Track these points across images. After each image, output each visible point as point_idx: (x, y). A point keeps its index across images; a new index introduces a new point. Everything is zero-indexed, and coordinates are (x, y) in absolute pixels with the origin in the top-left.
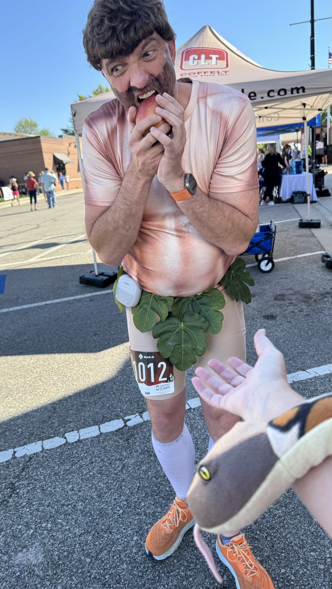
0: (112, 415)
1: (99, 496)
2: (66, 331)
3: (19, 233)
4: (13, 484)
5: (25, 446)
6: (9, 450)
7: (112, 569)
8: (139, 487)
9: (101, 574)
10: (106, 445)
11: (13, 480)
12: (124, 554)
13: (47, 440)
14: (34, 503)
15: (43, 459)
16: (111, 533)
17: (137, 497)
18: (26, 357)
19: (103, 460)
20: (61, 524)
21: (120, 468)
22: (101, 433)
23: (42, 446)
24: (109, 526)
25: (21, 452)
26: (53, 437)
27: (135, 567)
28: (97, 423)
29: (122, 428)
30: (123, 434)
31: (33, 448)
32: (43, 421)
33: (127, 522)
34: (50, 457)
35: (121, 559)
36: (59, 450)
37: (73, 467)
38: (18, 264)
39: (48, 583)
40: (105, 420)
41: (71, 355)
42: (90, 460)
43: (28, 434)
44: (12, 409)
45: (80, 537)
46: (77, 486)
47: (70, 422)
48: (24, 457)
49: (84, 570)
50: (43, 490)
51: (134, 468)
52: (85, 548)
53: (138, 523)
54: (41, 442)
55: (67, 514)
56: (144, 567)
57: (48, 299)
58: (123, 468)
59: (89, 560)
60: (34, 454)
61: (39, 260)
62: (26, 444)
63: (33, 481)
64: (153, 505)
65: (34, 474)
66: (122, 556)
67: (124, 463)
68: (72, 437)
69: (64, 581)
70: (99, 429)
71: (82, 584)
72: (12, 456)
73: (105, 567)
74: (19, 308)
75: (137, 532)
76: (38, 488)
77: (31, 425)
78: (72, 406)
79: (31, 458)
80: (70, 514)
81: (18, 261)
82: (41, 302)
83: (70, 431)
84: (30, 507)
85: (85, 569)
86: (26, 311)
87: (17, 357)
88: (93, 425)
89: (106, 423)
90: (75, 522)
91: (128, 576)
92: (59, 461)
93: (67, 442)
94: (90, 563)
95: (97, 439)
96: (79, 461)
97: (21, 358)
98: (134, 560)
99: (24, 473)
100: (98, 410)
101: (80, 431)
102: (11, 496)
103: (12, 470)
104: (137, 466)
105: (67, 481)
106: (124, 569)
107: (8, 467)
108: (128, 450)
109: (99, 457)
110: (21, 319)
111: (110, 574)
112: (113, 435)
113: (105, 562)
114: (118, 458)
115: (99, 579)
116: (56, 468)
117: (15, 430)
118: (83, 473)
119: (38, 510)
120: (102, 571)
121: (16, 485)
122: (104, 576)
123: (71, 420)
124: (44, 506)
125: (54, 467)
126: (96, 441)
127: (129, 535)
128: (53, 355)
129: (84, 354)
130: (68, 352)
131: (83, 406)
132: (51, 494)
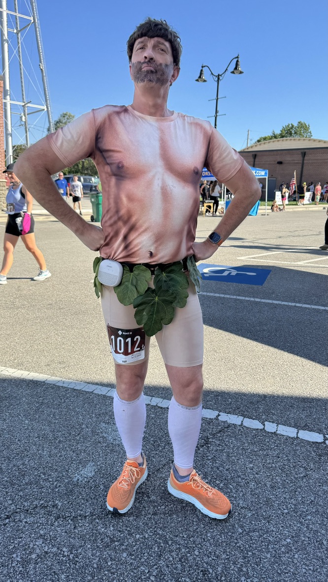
0: (315, 427)
1: (272, 487)
2: (304, 336)
3: (299, 236)
4: (208, 438)
5: (229, 415)
6: (216, 411)
7: (256, 551)
8: (312, 501)
9: (246, 548)
10: (298, 450)
11: (209, 435)
12: (272, 546)
13: (248, 419)
14: (217, 462)
15: (238, 432)
16: (269, 522)
17: (307, 508)
18: (260, 344)
19: (289, 460)
20: (231, 490)
21: (302, 475)
22: (297, 437)
23: (242, 421)
24: (270, 516)
25: (224, 417)
26: (254, 419)
27: (277, 563)
28: (297, 426)
29: (320, 443)
30: (318, 448)
31: (234, 419)
32: (251, 403)
33: (287, 523)
34: (245, 434)
35: (268, 548)
36: (254, 432)
37: (261, 452)
38: (285, 264)
39: (202, 526)
40: (306, 427)
41: (299, 358)
42: (277, 454)
43: (235, 406)
44: (230, 381)
45: (241, 508)
46: (257, 468)
47: (273, 414)
48: (225, 422)
49: (233, 535)
50: (228, 456)
51: (315, 483)
52: (241, 519)
53: (297, 530)
54: (243, 418)
55: (239, 485)
56: (285, 569)
57: (299, 302)
58: (305, 476)
59: (241, 531)
60: (233, 424)
61: (306, 264)
62: (230, 414)
63: (223, 444)
64: (320, 524)
65: (227, 440)
66: (270, 547)
67: (308, 473)
68: (270, 427)
69: (215, 533)
70: (298, 433)
71: (227, 544)
72: (215, 417)
73: (252, 545)
74: (270, 301)
75: (293, 537)
76: (225, 452)
77: (240, 401)
78: (281, 402)
79: (229, 426)
80: (241, 486)
81: (287, 261)
82: (292, 302)
83: (270, 422)
84: (213, 463)
85: (235, 536)
86: (275, 306)
87: (251, 341)
88: (293, 427)
89: (306, 431)
90: (243, 495)
91: (267, 565)
92: (251, 440)
93: (264, 428)
94: (241, 534)
95: (292, 440)
96: (268, 449)
97: (255, 343)
98: (279, 557)
99: (219, 435)
100: (304, 417)
101: (279, 425)
102: (203, 446)
103: (211, 427)
104: (320, 483)
105: (251, 460)
106: (266, 558)
107: (209, 424)
108: (317, 465)
109: (287, 456)
110: (268, 312)
111: (253, 553)
112: (308, 444)
113: (254, 541)
114: (304, 466)
115: (242, 550)
116: (246, 445)
117: (226, 398)
118: (266, 460)
119: (218, 469)
120: (247, 546)
121: (210, 440)
122: (248, 551)
123: (276, 413)
124: (224, 468)
125: (244, 443)
126: (290, 441)
127: (284, 534)
128: (282, 352)
129: (311, 362)
130: (297, 354)
131: (291, 406)
132: (233, 463)
